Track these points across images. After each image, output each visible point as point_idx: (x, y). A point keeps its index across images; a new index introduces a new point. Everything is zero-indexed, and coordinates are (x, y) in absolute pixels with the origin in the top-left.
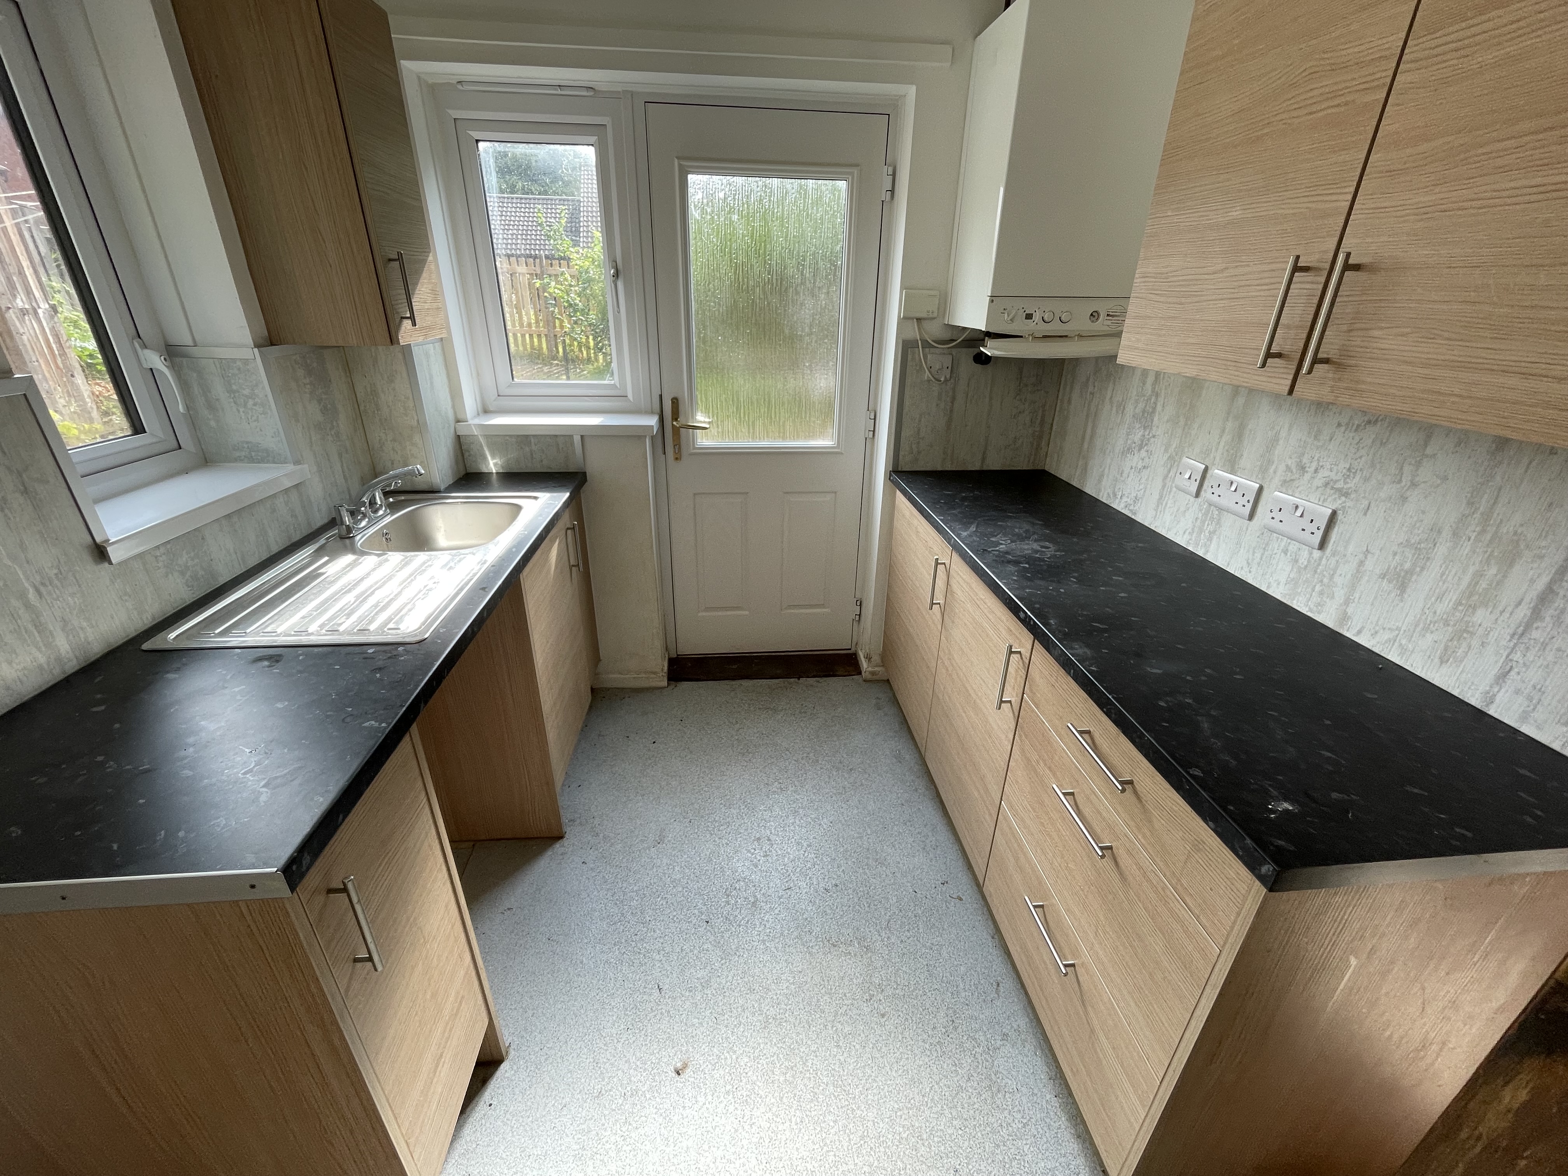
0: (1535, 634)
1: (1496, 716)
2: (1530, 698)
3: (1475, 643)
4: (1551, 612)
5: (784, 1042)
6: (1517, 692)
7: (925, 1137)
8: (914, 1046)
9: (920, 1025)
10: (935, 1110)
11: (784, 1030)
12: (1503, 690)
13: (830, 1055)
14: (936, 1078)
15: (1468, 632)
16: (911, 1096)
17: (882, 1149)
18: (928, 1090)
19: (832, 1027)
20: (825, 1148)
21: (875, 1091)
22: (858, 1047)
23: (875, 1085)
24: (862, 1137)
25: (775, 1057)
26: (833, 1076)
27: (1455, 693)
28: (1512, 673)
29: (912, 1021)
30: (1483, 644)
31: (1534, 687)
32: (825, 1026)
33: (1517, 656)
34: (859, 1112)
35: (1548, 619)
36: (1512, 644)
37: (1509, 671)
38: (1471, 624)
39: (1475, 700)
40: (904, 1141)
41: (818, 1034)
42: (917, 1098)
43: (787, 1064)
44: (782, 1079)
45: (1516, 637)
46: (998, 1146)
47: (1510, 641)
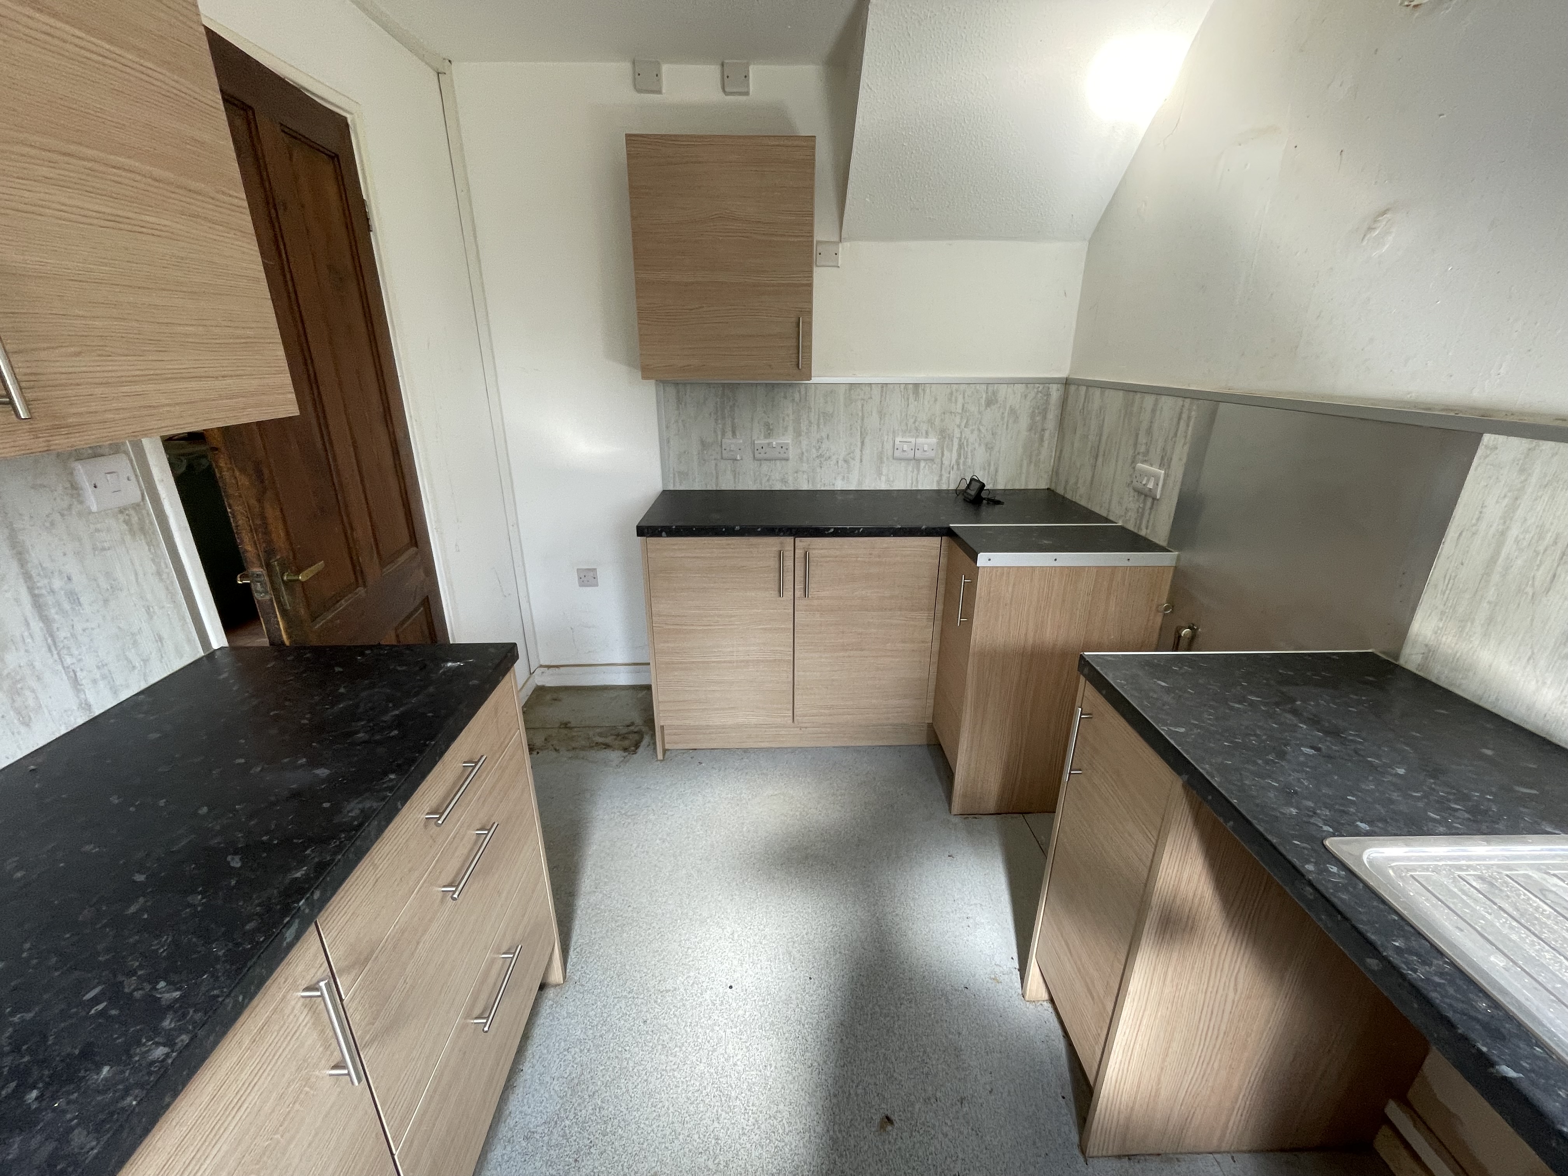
0: (62, 635)
1: (102, 711)
2: (104, 677)
3: (32, 683)
4: (53, 611)
5: (776, 1147)
6: (95, 681)
7: (660, 1047)
8: (634, 1132)
9: (616, 1158)
10: (641, 1068)
11: (776, 1162)
12: (87, 691)
13: (728, 1129)
14: (626, 1096)
15: (18, 681)
16: (658, 1081)
17: (700, 1040)
18: (640, 1085)
19: (719, 1164)
20: (748, 1044)
21: (691, 1088)
22: (696, 1137)
23: (690, 1094)
24: (714, 1050)
25: (787, 1130)
26: (729, 1107)
27: (63, 731)
28: (78, 674)
29: (622, 1166)
30: (39, 678)
31: (98, 667)
32: (727, 1166)
33: (68, 660)
34: (712, 1070)
35: (56, 617)
36: (56, 657)
37: (76, 676)
38: (13, 674)
39: (81, 719)
40: (679, 1044)
41: (737, 1155)
42: (653, 1080)
43: (775, 1121)
44: (781, 1106)
45: (53, 649)
46: (601, 1036)
47: (52, 655)
